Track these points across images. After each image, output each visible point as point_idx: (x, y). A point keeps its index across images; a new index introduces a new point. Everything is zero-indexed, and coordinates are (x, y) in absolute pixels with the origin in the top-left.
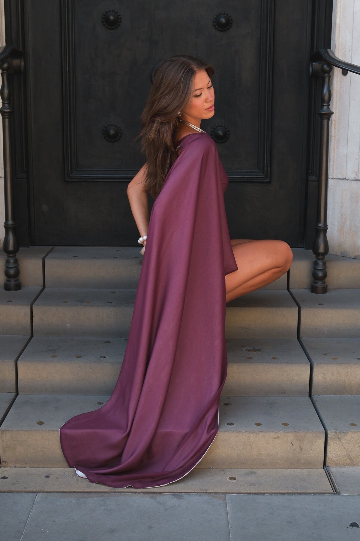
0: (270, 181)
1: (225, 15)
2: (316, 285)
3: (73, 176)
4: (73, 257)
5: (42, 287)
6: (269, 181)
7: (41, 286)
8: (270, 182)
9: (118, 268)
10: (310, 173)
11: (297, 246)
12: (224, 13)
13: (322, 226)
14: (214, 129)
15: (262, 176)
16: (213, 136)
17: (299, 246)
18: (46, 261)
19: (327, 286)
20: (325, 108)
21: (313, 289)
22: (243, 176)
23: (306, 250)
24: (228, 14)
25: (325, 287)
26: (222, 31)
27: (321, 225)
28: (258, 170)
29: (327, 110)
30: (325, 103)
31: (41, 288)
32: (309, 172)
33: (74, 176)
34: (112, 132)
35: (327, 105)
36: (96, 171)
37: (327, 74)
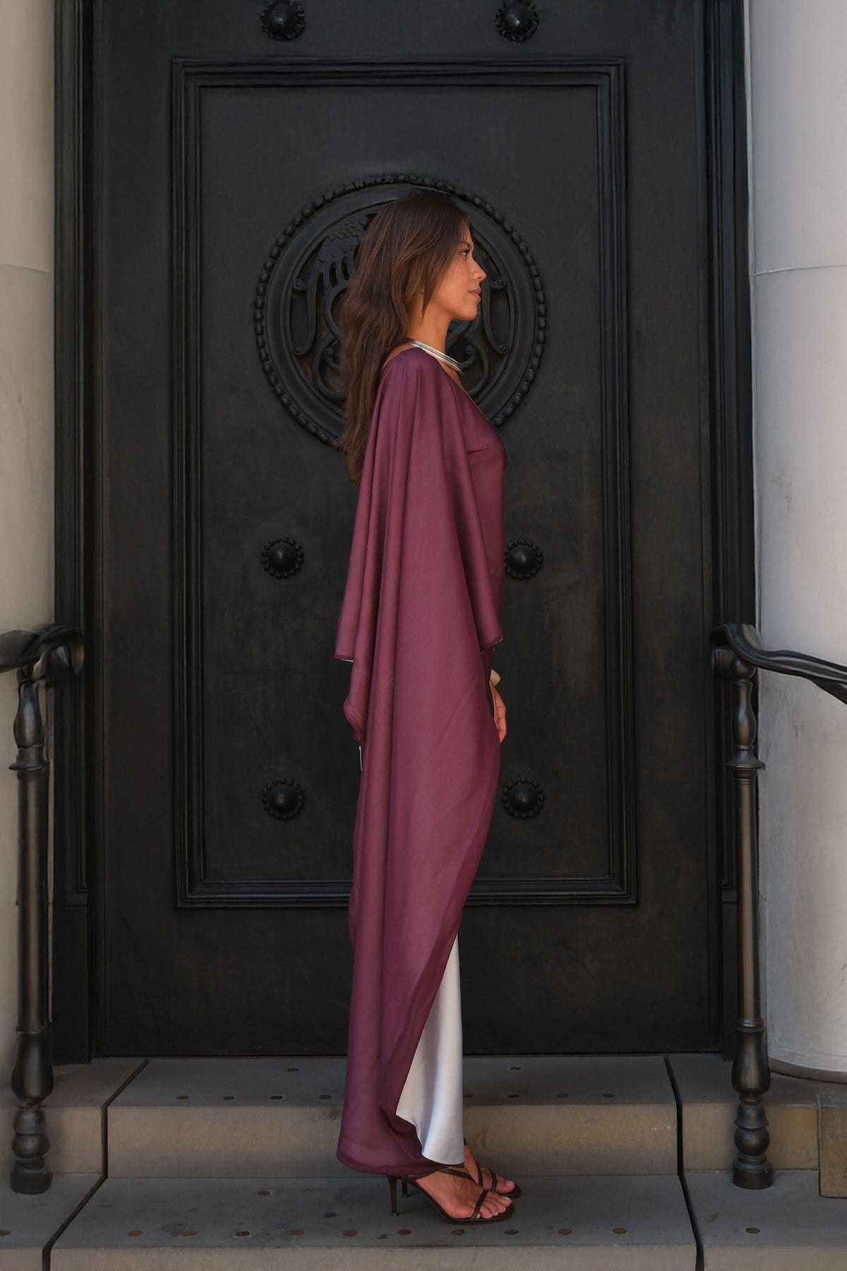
0: (637, 902)
1: (526, 546)
2: (743, 1165)
3: (194, 897)
4: (179, 1098)
5: (100, 1176)
6: (635, 902)
7: (99, 1173)
8: (636, 905)
9: (280, 1128)
10: (725, 885)
11: (705, 1050)
12: (523, 542)
13: (752, 1026)
14: (508, 788)
15: (619, 891)
16: (507, 805)
17: (709, 1050)
18: (111, 1110)
19: (770, 1170)
20: (744, 755)
21: (739, 1178)
22: (575, 893)
23: (724, 1061)
24: (532, 544)
25: (767, 1172)
26: (520, 579)
27: (749, 1022)
28: (609, 878)
29: (747, 760)
30: (743, 744)
31: (97, 1177)
32: (723, 883)
33: (197, 897)
34: (281, 799)
35: (746, 748)
36: (245, 885)
37: (743, 680)
